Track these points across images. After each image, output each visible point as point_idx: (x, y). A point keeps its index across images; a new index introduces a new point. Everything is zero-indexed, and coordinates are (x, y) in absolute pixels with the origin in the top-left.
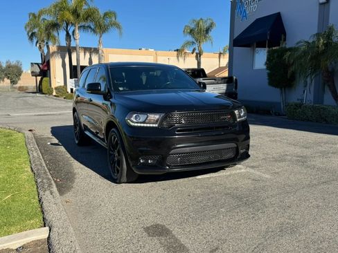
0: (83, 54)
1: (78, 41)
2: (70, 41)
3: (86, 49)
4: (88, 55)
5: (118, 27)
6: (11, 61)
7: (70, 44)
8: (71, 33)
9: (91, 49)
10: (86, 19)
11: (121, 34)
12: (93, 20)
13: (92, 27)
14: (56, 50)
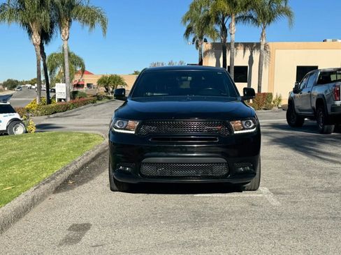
0: (242, 51)
1: (233, 36)
2: (226, 36)
3: (246, 45)
4: (248, 52)
5: (288, 13)
6: (174, 62)
7: (225, 40)
8: (227, 26)
9: (252, 44)
10: (246, 8)
11: (291, 22)
12: (255, 7)
13: (254, 17)
14: (210, 48)
